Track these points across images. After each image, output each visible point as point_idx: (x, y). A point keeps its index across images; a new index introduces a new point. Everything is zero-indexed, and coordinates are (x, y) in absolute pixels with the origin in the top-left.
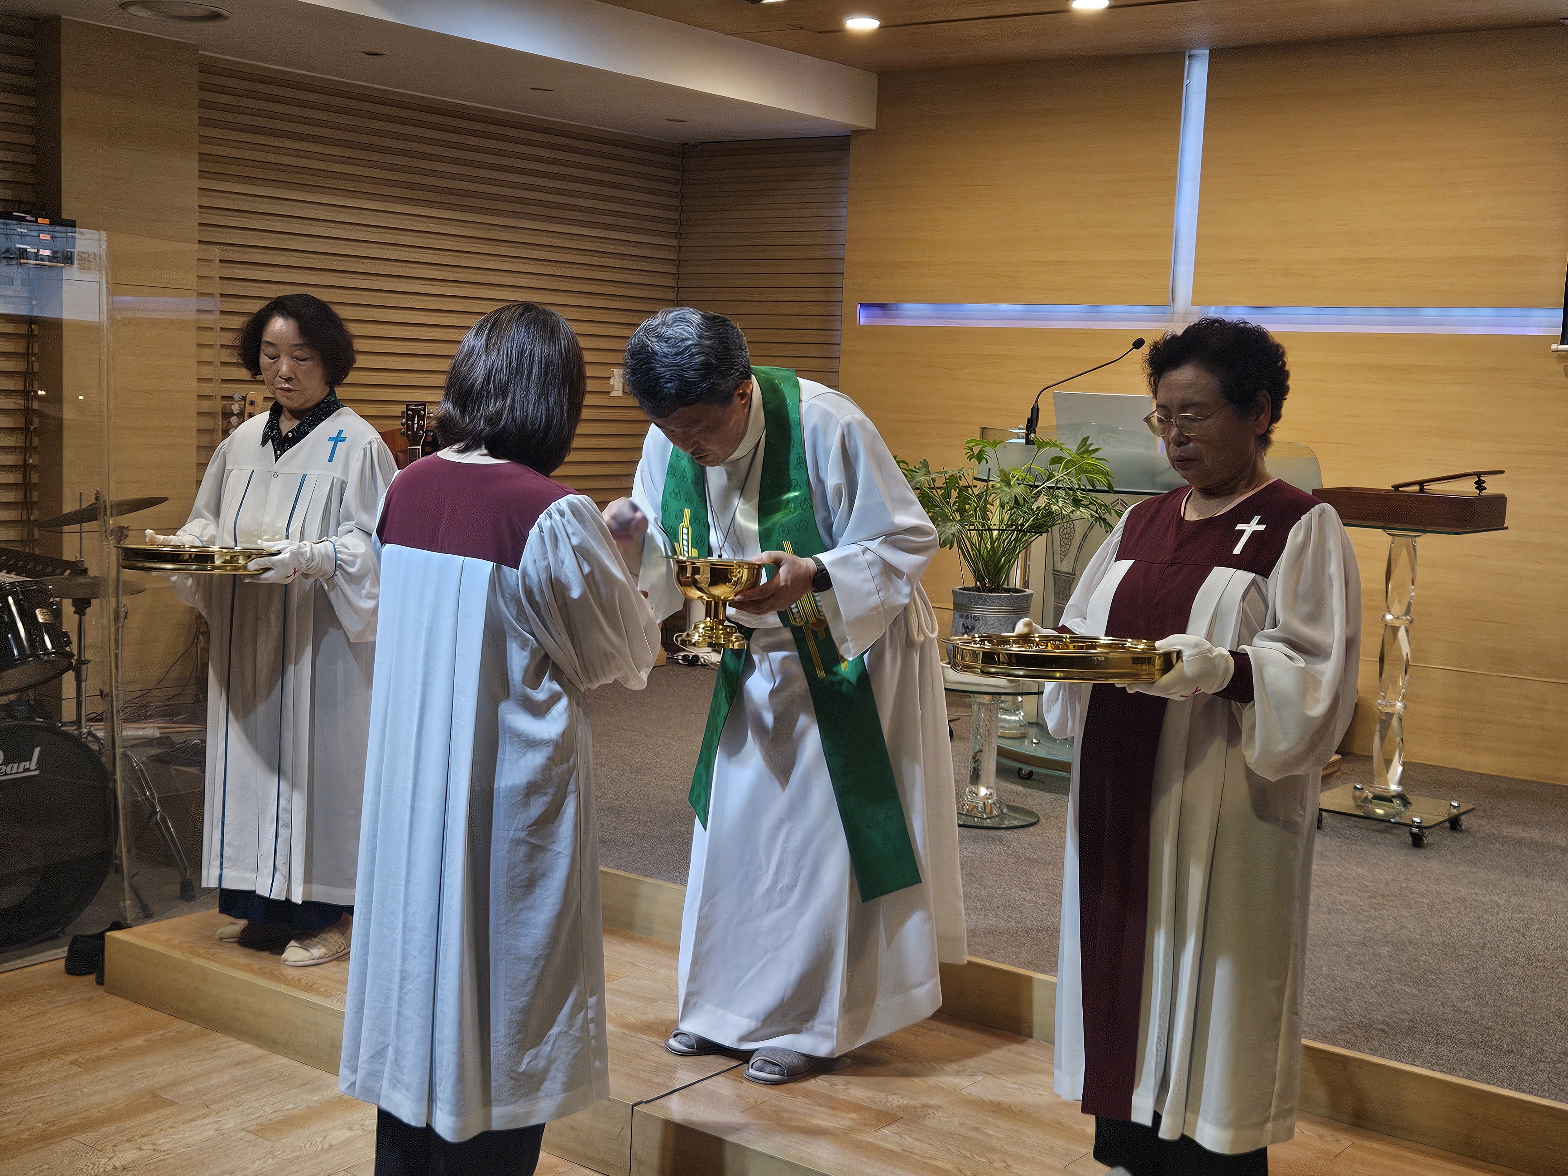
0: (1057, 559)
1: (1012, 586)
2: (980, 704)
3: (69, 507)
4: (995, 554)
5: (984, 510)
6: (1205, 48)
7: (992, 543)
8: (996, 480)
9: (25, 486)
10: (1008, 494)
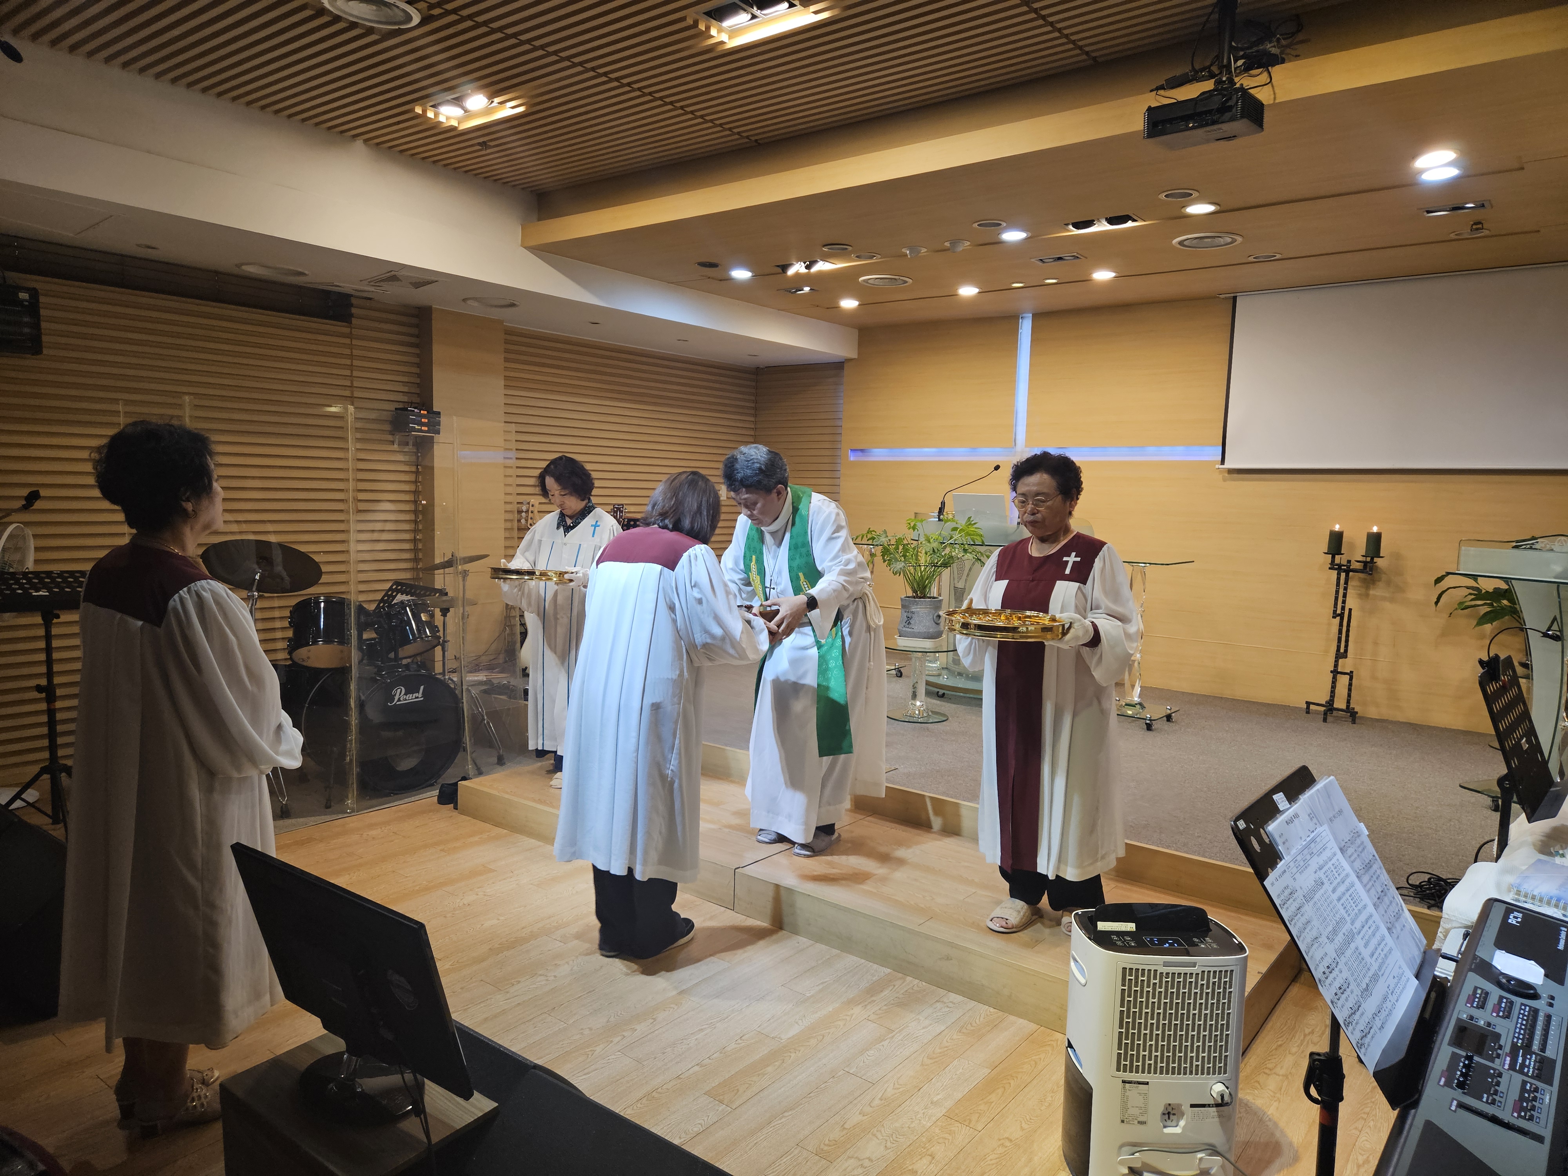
0: (956, 581)
1: (932, 595)
2: (916, 657)
3: (438, 561)
4: (922, 578)
5: (917, 556)
6: (1028, 313)
7: (921, 573)
8: (922, 539)
9: (415, 550)
10: (928, 547)
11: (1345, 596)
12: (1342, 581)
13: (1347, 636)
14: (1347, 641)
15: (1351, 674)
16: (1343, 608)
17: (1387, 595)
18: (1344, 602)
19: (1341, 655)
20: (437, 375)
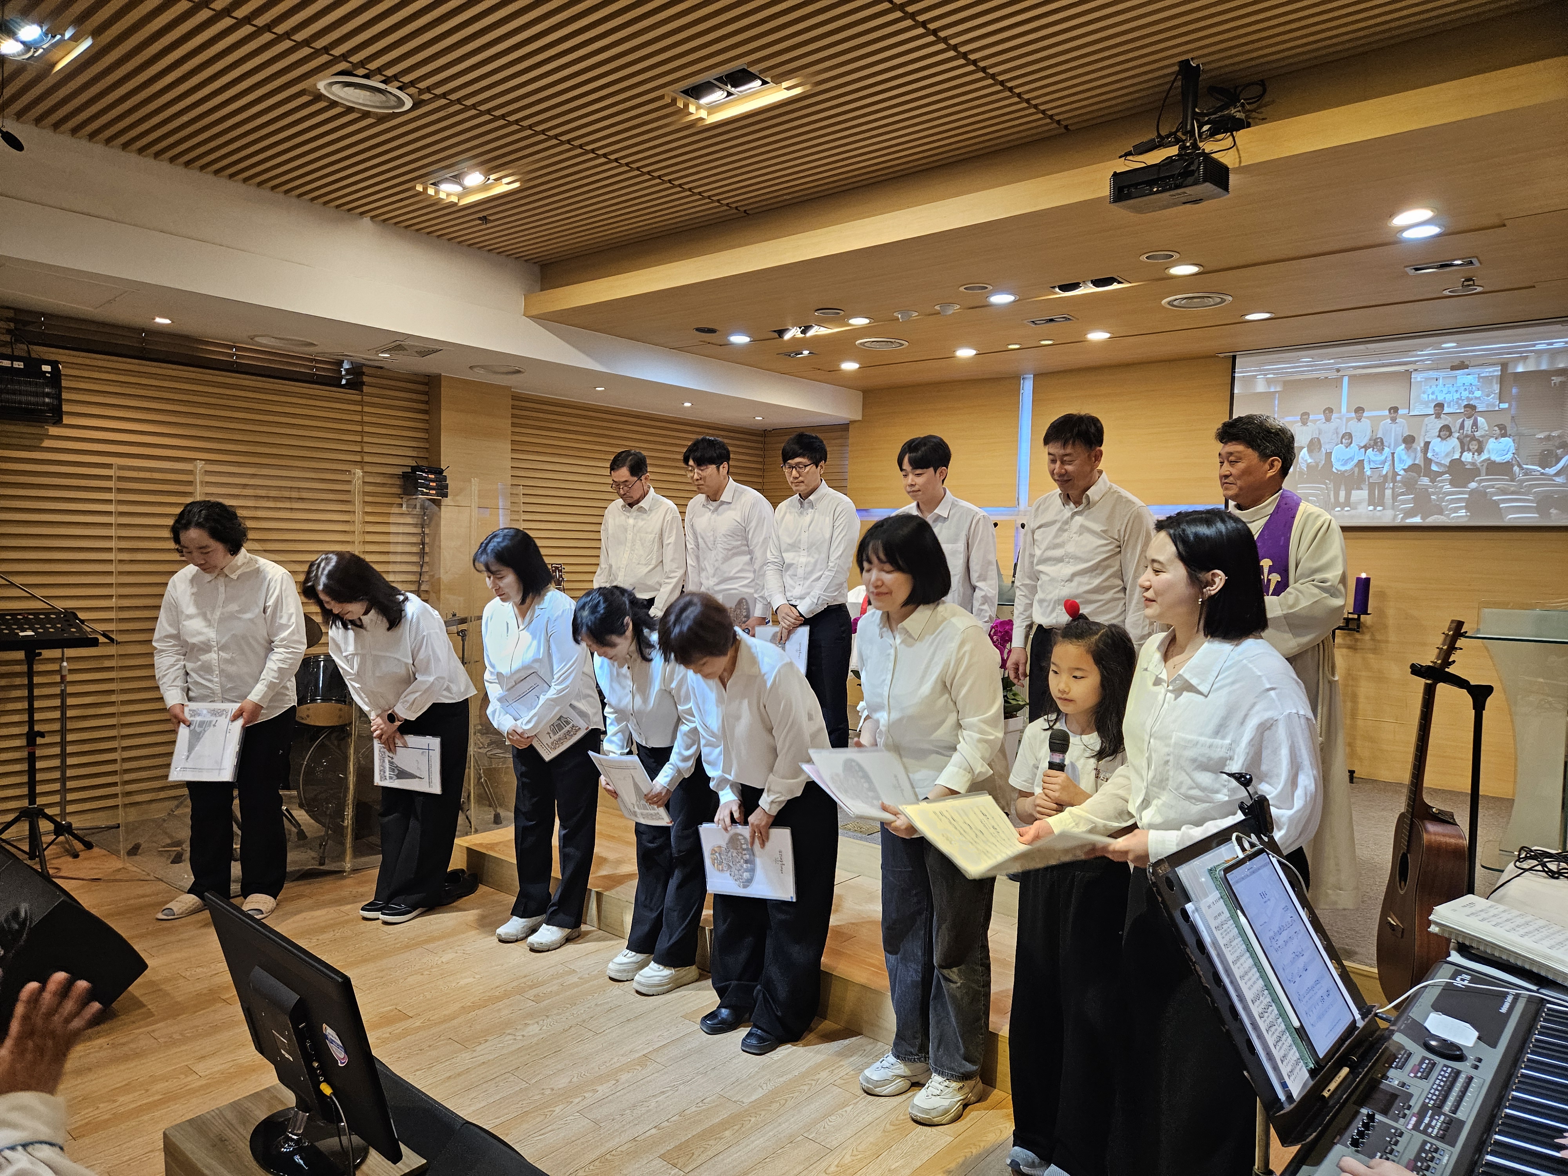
6: (1031, 374)
20: (445, 440)
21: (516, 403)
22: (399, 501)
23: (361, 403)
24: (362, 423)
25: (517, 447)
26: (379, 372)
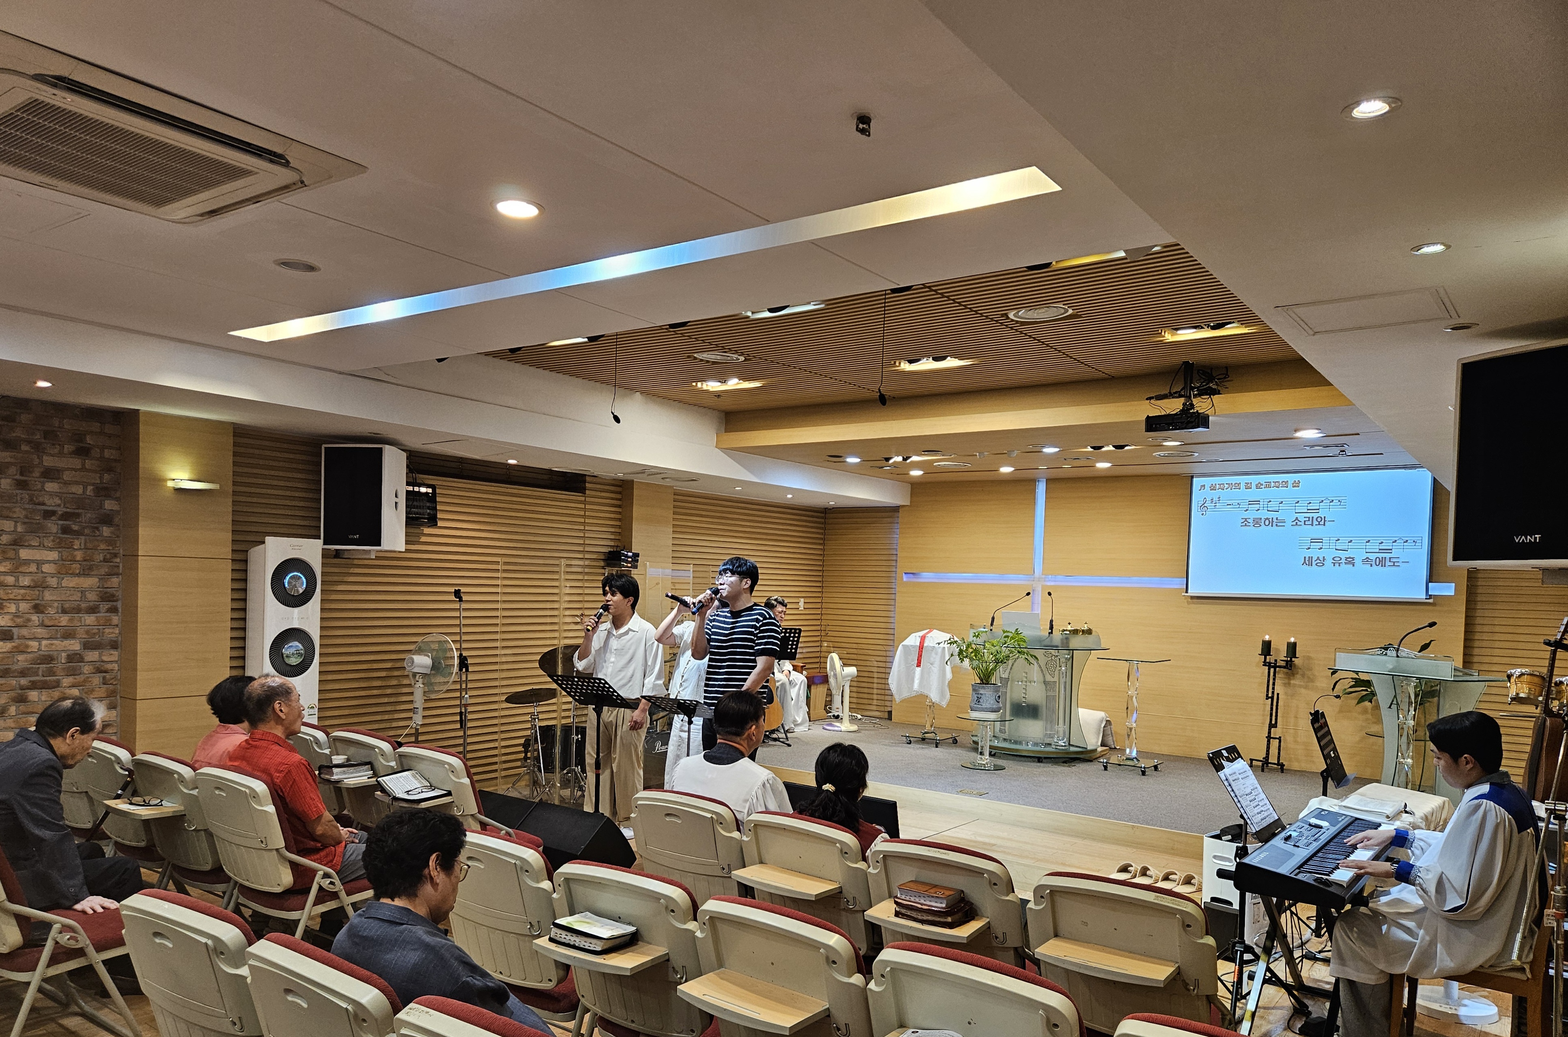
1: (993, 682)
4: (987, 671)
6: (1043, 479)
7: (986, 667)
11: (1274, 684)
12: (1272, 674)
13: (1277, 712)
14: (1276, 716)
15: (1280, 738)
16: (1273, 693)
17: (1302, 683)
18: (1273, 688)
19: (1272, 726)
20: (635, 526)
21: (677, 497)
22: (602, 571)
23: (584, 502)
24: (584, 516)
25: (676, 530)
26: (595, 480)
